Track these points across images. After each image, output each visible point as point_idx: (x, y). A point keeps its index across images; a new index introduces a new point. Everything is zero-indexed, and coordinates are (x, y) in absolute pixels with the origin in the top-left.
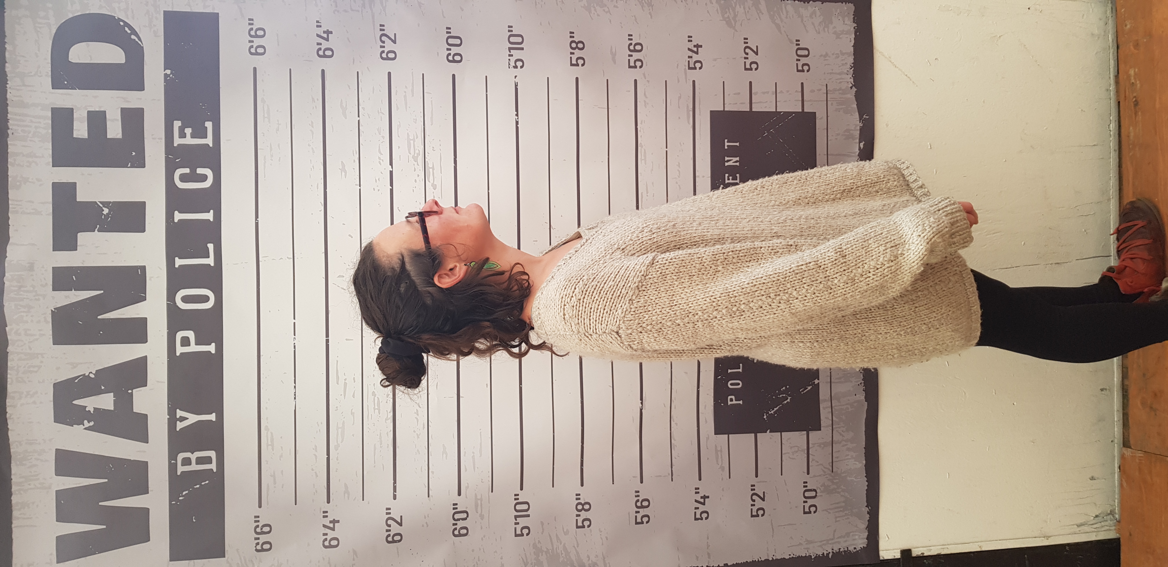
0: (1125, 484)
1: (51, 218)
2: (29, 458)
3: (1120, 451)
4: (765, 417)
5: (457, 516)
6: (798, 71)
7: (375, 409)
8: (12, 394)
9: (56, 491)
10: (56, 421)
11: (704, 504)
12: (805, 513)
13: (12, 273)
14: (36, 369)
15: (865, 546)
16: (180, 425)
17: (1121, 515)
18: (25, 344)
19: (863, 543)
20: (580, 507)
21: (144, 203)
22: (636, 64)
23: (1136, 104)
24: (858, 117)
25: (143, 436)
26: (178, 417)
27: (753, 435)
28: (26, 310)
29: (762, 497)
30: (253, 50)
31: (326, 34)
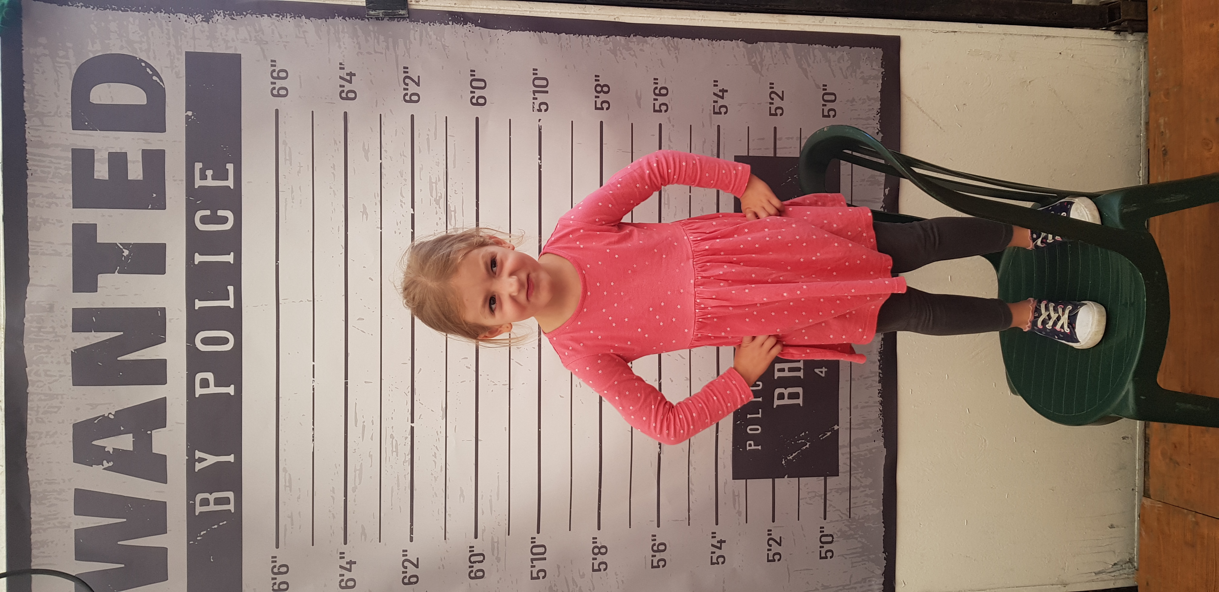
0: (1144, 533)
1: (71, 259)
2: (48, 497)
3: (1140, 501)
4: (783, 462)
5: (473, 559)
6: (824, 116)
7: (393, 452)
8: (32, 435)
9: (75, 530)
10: (75, 461)
11: (720, 548)
13: (32, 314)
14: (56, 410)
16: (198, 466)
17: (1138, 565)
18: (45, 385)
19: (878, 589)
20: (596, 551)
21: (164, 246)
22: (662, 109)
23: (1165, 153)
25: (161, 477)
26: (197, 458)
27: (771, 479)
28: (46, 350)
29: (779, 541)
30: (275, 92)
31: (349, 77)
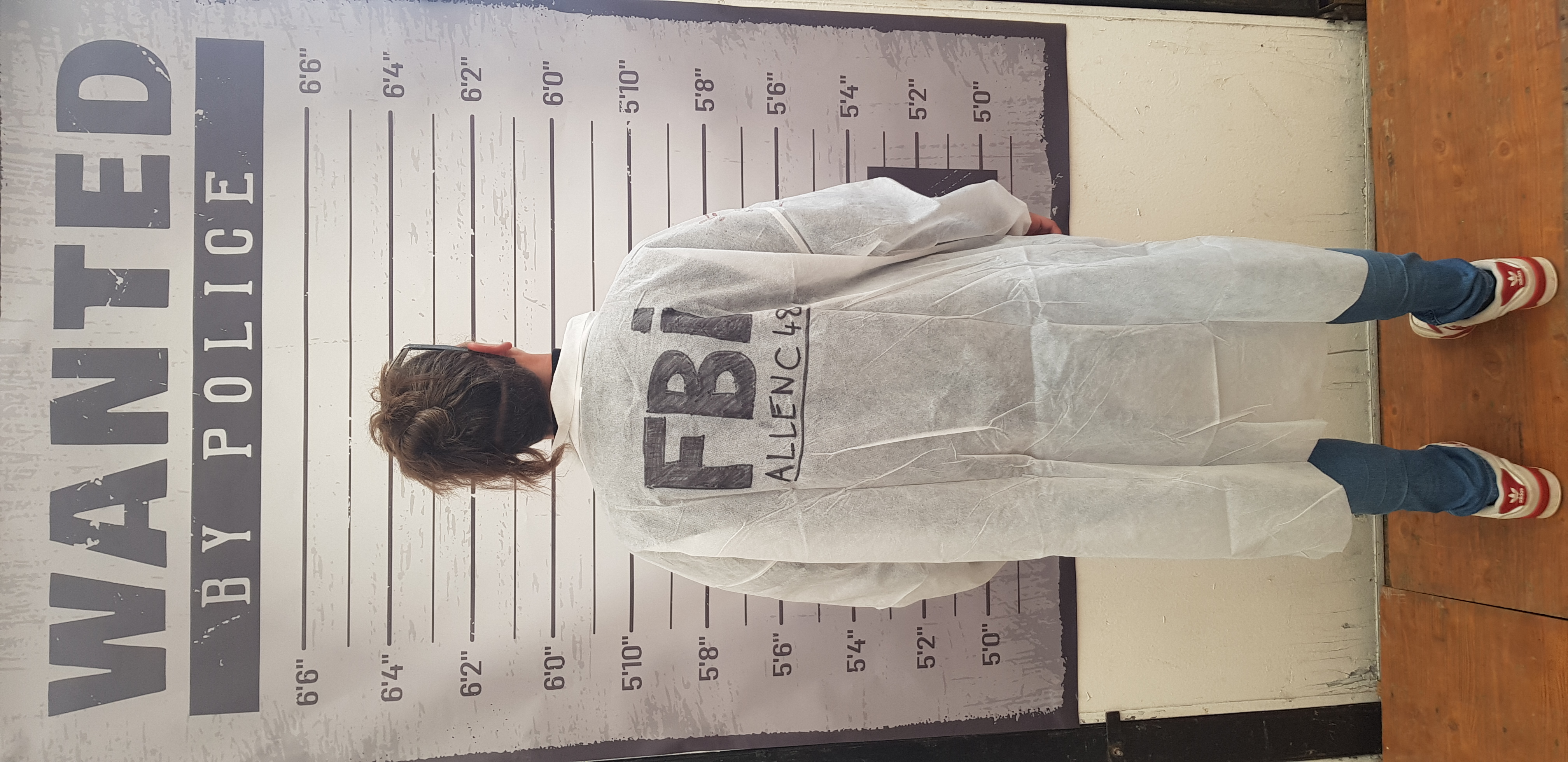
1: (52, 289)
2: (18, 584)
3: (1379, 592)
5: (550, 663)
6: (976, 120)
7: (448, 529)
9: (50, 626)
10: (52, 538)
11: (859, 651)
12: (985, 663)
14: (29, 474)
15: (1061, 706)
16: (206, 546)
17: (1382, 673)
18: (17, 442)
19: (1057, 703)
20: (704, 654)
21: (166, 273)
22: (777, 109)
23: (1391, 162)
24: (1050, 176)
25: (160, 560)
26: (204, 535)
28: (19, 400)
29: (931, 642)
30: (305, 87)
31: (395, 69)
